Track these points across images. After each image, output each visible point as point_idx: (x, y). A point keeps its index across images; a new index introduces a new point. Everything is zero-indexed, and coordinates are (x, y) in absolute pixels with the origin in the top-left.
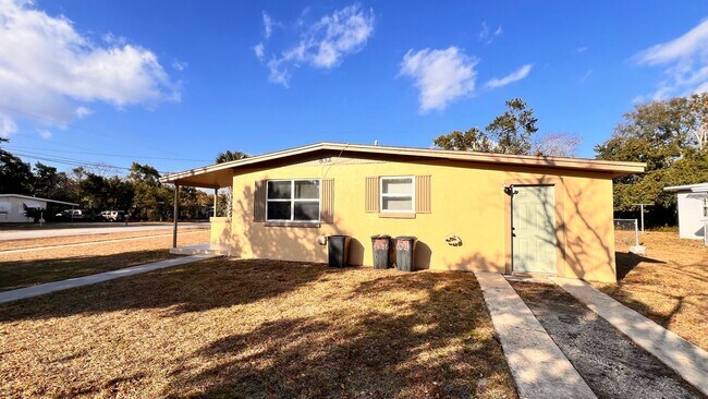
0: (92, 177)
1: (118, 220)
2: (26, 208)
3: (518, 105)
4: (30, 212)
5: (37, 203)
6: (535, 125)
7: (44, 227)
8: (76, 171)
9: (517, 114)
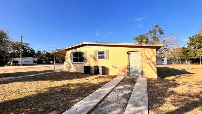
0: (47, 53)
1: (53, 63)
2: (33, 61)
3: (157, 26)
4: (34, 62)
5: (36, 59)
6: (163, 32)
7: (36, 65)
8: (44, 51)
9: (157, 29)
